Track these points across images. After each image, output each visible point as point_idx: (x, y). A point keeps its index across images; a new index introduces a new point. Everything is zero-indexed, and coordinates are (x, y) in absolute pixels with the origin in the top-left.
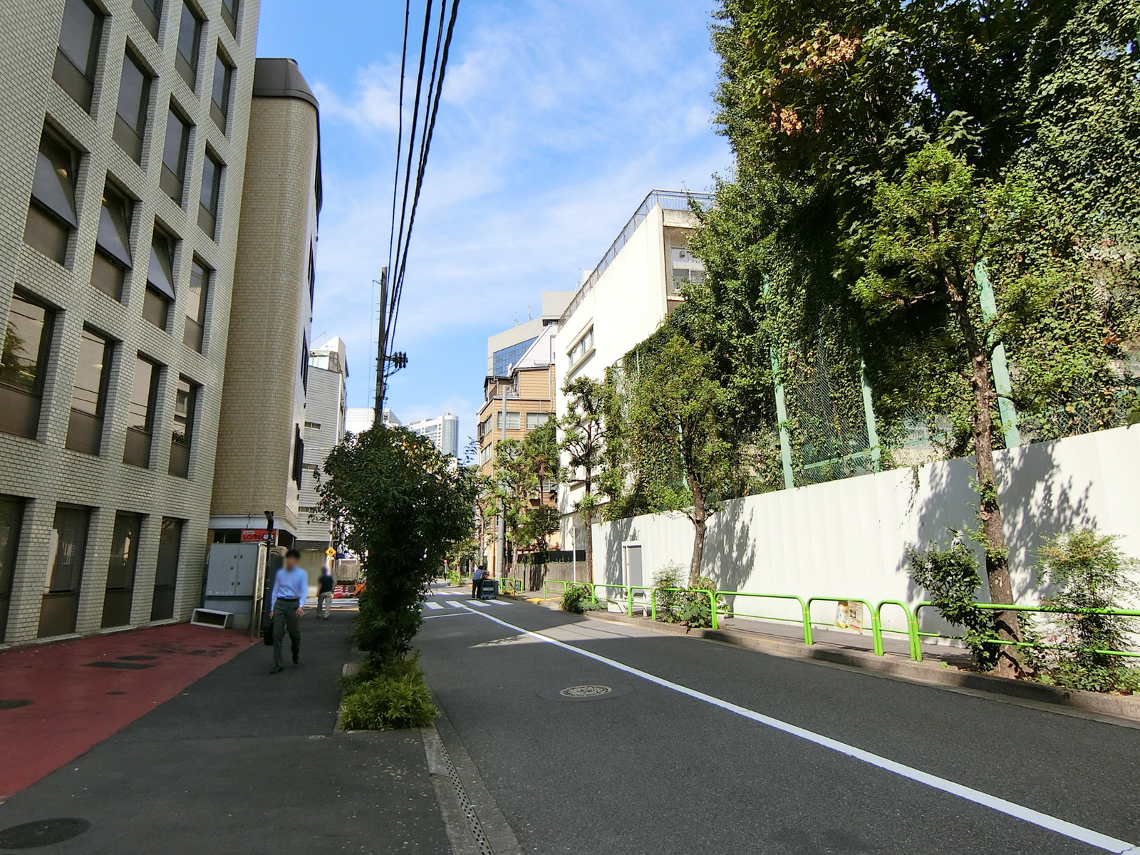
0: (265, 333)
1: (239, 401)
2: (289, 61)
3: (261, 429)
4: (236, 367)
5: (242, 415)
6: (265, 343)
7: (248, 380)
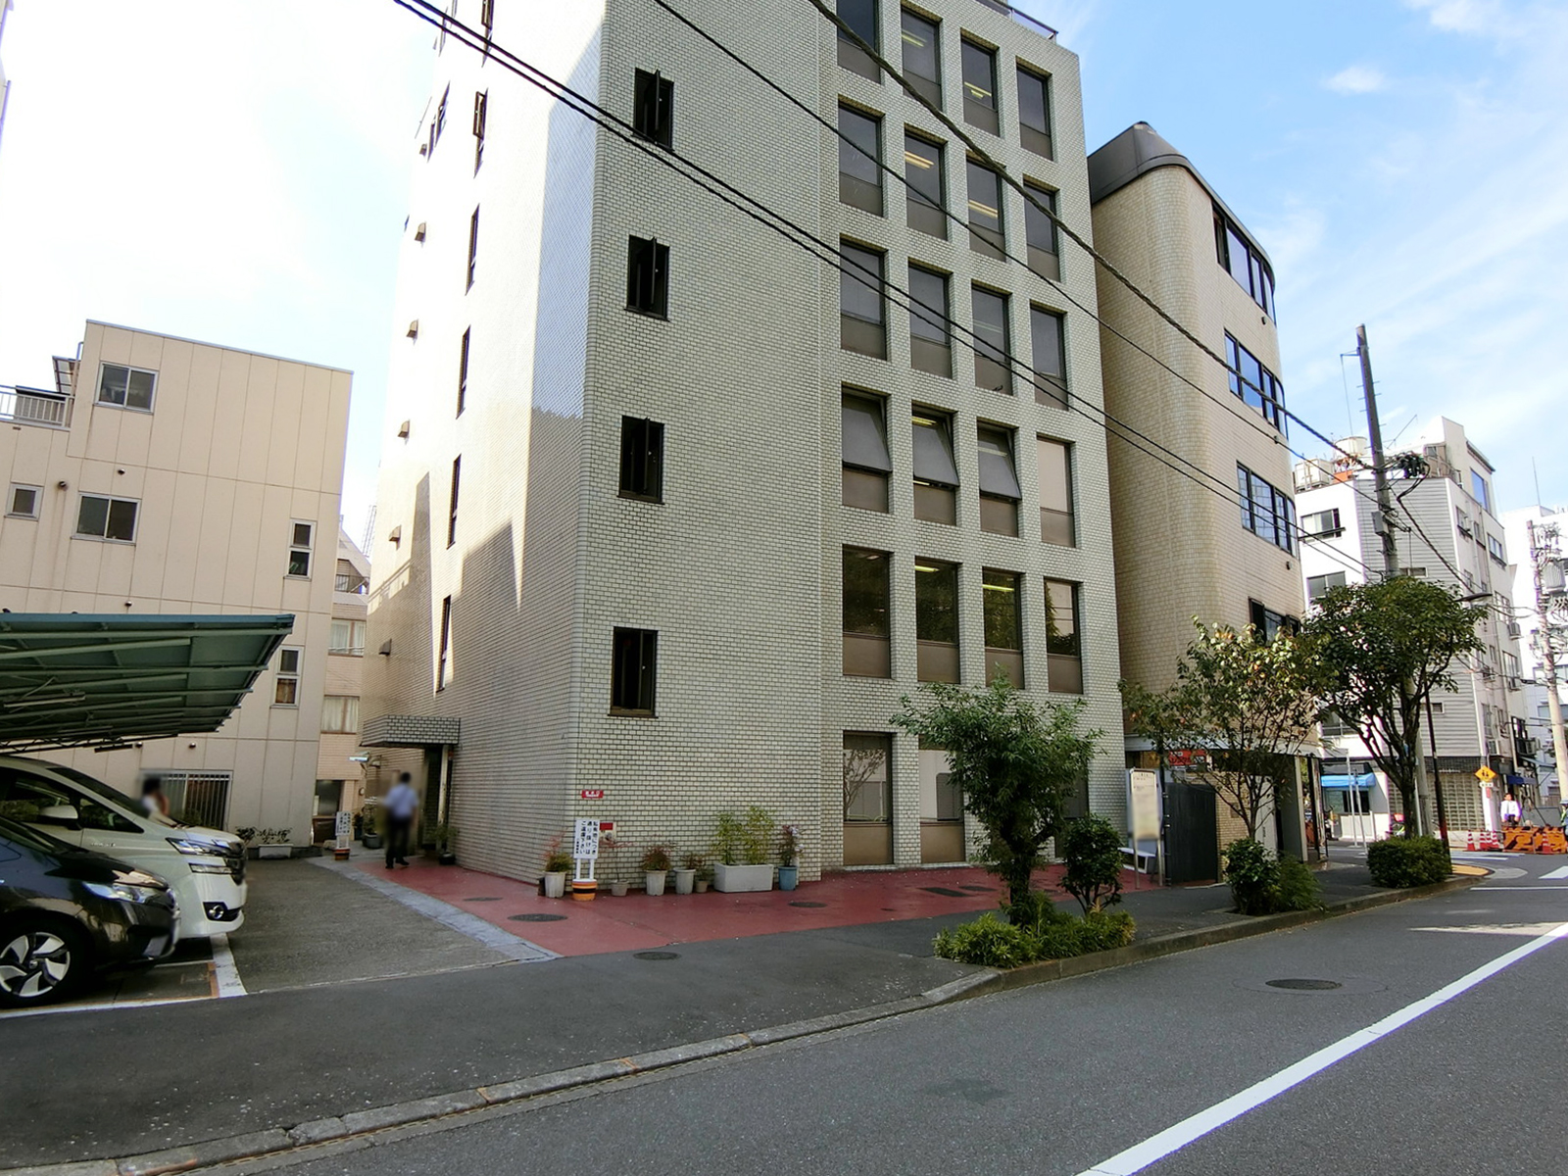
0: (1166, 493)
1: (1152, 587)
2: (1137, 127)
3: (1180, 619)
4: (1143, 544)
5: (1156, 605)
6: (1168, 506)
7: (1157, 558)
